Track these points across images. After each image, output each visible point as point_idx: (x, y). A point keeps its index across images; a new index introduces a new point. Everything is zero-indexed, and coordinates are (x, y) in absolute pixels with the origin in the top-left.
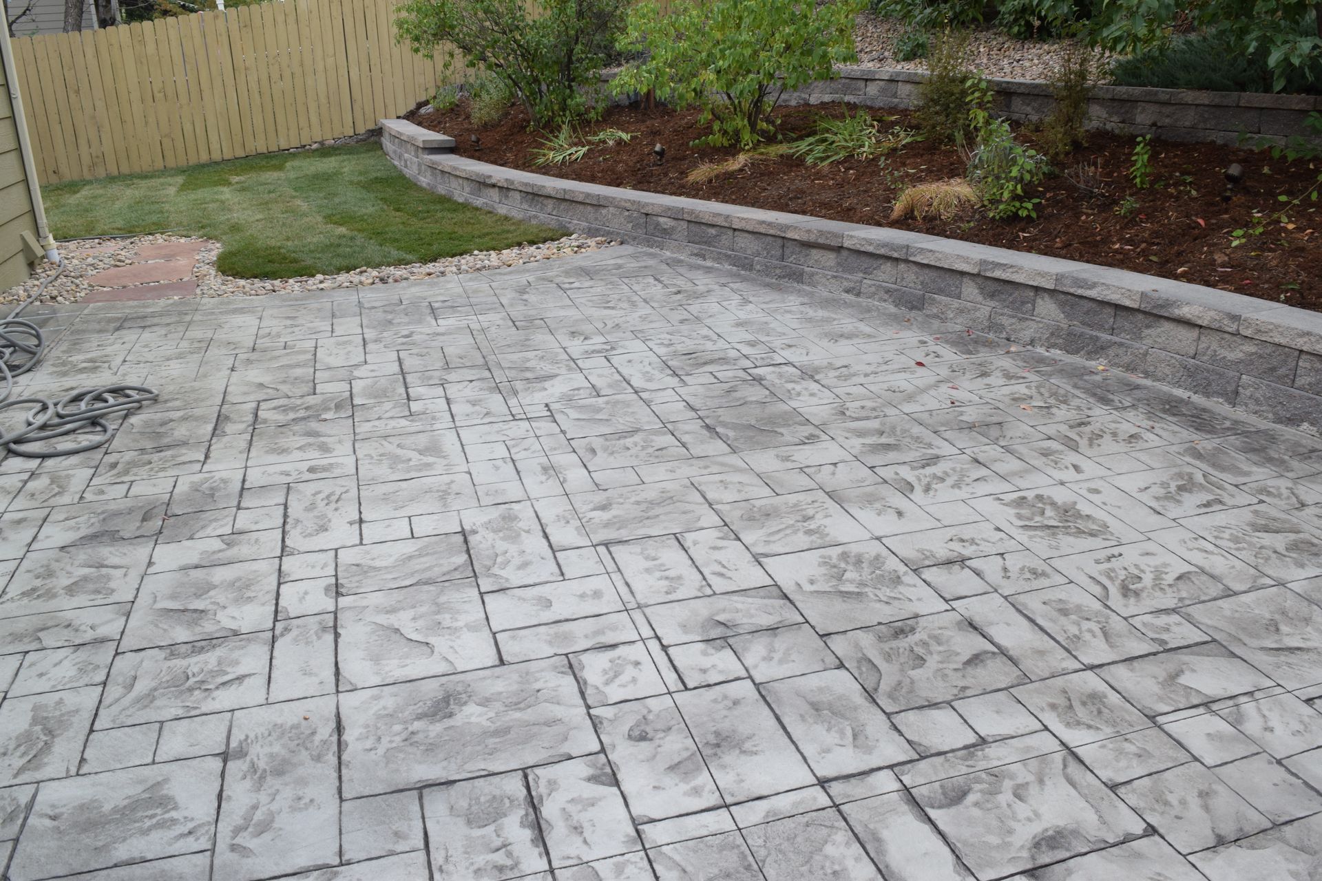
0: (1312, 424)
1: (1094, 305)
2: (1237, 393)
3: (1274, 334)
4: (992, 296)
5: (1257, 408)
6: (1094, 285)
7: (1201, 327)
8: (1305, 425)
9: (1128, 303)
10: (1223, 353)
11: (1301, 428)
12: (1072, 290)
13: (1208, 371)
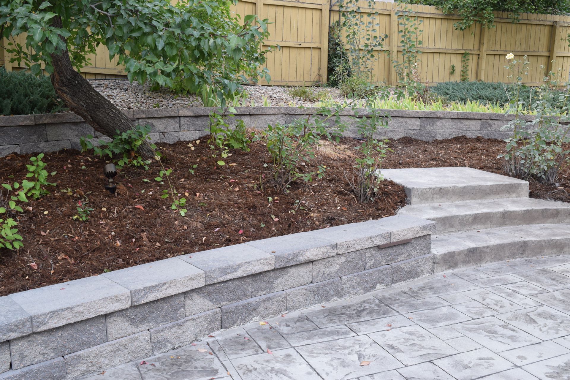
0: (381, 283)
1: (237, 282)
2: (343, 289)
3: (356, 245)
4: (143, 320)
5: (356, 291)
6: (239, 266)
7: (312, 262)
8: (378, 286)
9: (267, 268)
10: (327, 271)
11: (377, 289)
12: (222, 279)
13: (324, 286)
